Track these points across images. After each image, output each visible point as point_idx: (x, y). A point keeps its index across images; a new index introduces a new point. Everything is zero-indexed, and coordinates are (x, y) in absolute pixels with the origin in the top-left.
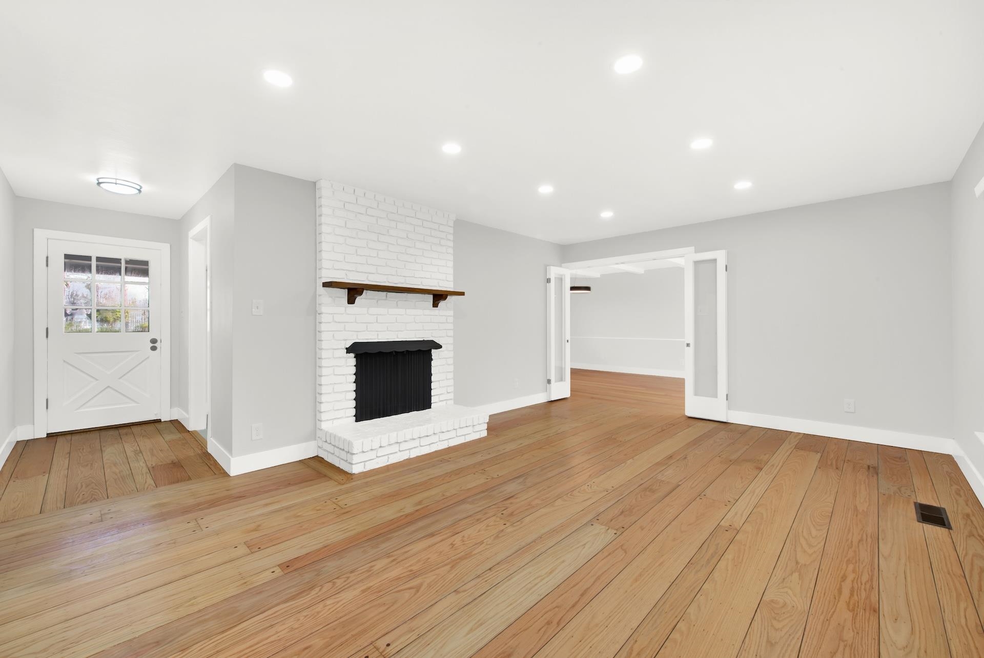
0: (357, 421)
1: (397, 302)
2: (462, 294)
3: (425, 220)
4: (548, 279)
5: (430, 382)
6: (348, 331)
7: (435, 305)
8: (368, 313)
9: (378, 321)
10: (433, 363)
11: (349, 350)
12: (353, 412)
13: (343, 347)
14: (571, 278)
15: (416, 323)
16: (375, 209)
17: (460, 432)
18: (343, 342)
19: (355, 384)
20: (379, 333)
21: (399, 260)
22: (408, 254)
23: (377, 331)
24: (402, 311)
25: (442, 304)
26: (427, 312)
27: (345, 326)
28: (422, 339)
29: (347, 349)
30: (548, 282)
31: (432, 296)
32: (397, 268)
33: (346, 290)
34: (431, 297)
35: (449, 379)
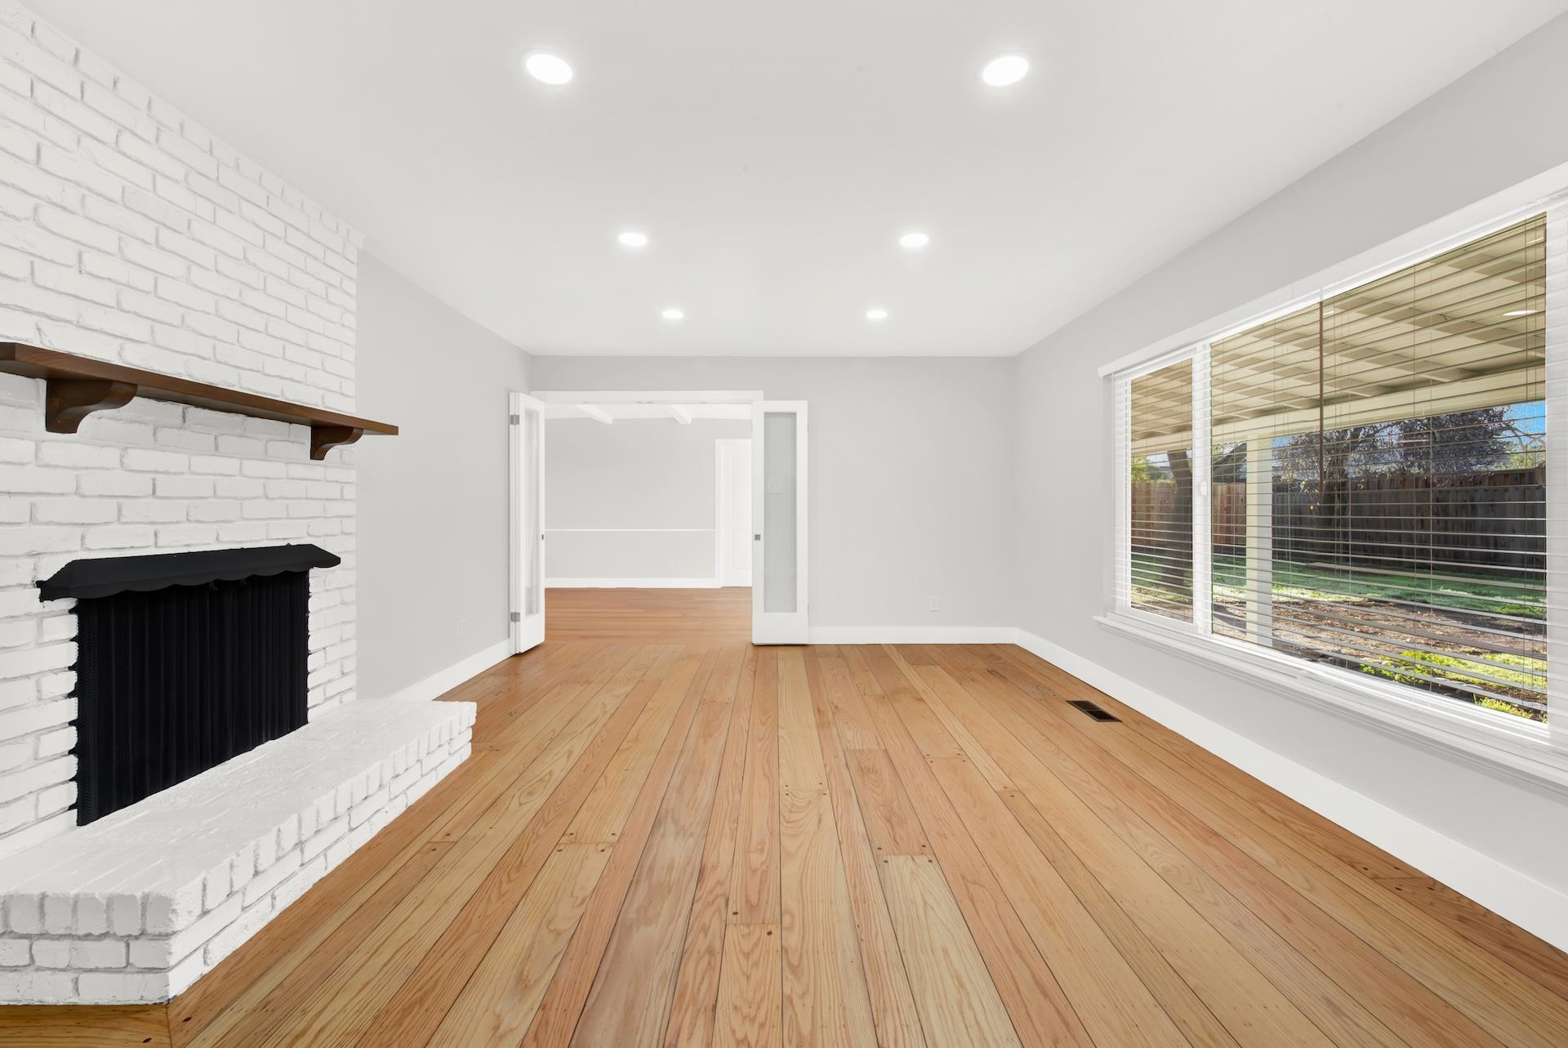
0: (83, 821)
1: (216, 438)
2: (392, 430)
3: (291, 225)
4: (512, 417)
5: (306, 653)
6: (48, 523)
7: (317, 452)
8: (122, 463)
9: (158, 493)
10: (311, 602)
11: (49, 590)
12: (71, 793)
13: (28, 580)
14: (546, 420)
15: (267, 497)
16: (148, 142)
17: (429, 763)
18: (29, 563)
19: (74, 701)
20: (159, 527)
21: (222, 317)
22: (246, 305)
23: (152, 523)
24: (229, 465)
25: (336, 452)
26: (297, 471)
27: (33, 505)
28: (284, 543)
29: (40, 584)
30: (512, 423)
31: (308, 430)
32: (215, 338)
33: (42, 384)
34: (306, 432)
35: (348, 640)
